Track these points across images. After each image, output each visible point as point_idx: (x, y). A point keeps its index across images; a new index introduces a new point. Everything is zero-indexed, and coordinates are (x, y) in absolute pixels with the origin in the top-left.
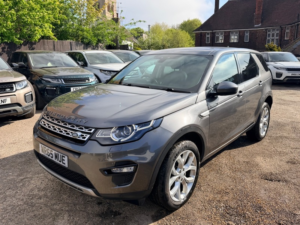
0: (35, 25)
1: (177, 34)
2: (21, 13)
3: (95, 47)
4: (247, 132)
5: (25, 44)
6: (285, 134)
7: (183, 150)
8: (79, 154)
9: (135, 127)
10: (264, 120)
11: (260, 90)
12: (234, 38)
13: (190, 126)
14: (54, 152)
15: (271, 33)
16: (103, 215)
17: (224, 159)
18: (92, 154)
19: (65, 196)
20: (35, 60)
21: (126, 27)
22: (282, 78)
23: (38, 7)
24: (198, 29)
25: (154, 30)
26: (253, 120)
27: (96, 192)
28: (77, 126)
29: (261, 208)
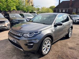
1: (49, 9)
2: (8, 3)
3: (27, 13)
4: (66, 36)
5: (9, 11)
6: (76, 37)
7: (47, 40)
8: (19, 40)
9: (34, 33)
10: (70, 33)
11: (69, 25)
12: (64, 11)
14: (13, 39)
15: (74, 10)
16: (25, 56)
17: (59, 43)
18: (23, 40)
19: (16, 51)
20: (11, 16)
21: (35, 8)
22: (76, 22)
23: (12, 2)
24: (54, 8)
25: (43, 8)
26: (67, 32)
27: (23, 50)
28: (19, 32)
29: (68, 56)
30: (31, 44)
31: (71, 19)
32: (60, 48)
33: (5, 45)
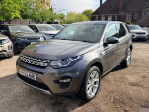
0: (11, 11)
1: (81, 17)
2: (4, 5)
3: (42, 23)
5: (6, 21)
6: (139, 64)
7: (93, 71)
8: (42, 73)
9: (70, 59)
10: (129, 57)
11: (127, 42)
13: (97, 59)
14: (28, 73)
15: (128, 16)
17: (111, 76)
18: (48, 73)
19: (33, 96)
20: (12, 29)
21: (57, 13)
22: (134, 38)
23: (12, 2)
24: (92, 14)
25: (70, 15)
26: (124, 56)
27: (51, 92)
28: (41, 59)
29: (131, 99)
30: (65, 81)
31: (130, 32)
32: (114, 86)
33: (8, 86)
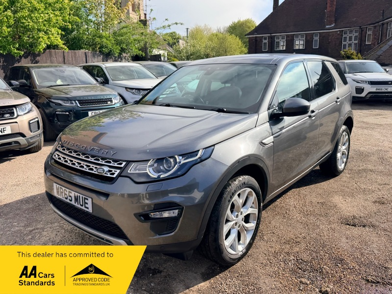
0: (39, 30)
1: (224, 39)
2: (19, 14)
8: (107, 195)
9: (178, 159)
11: (337, 109)
13: (250, 157)
18: (123, 195)
21: (158, 32)
22: (363, 95)
27: (130, 243)
30: (166, 214)
